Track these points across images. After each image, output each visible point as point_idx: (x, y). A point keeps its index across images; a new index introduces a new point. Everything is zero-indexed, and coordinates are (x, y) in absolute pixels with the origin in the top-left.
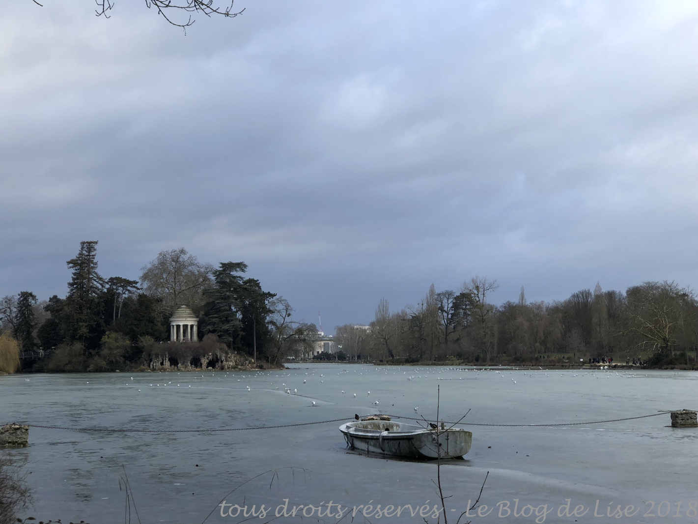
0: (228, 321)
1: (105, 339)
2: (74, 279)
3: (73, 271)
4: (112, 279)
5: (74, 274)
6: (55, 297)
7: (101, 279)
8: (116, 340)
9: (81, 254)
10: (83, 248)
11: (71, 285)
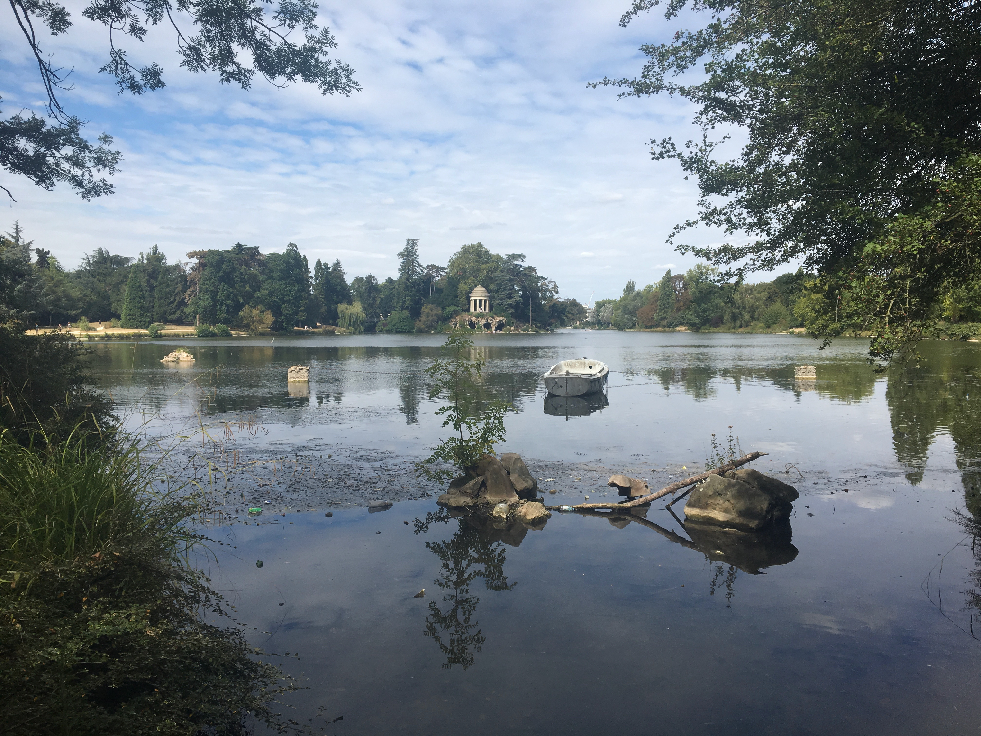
0: (511, 297)
1: (423, 309)
2: (402, 266)
3: (401, 260)
4: (428, 266)
5: (403, 263)
6: (390, 278)
7: (421, 266)
8: (431, 310)
9: (407, 248)
10: (408, 243)
11: (400, 270)
